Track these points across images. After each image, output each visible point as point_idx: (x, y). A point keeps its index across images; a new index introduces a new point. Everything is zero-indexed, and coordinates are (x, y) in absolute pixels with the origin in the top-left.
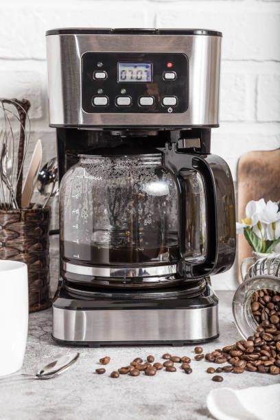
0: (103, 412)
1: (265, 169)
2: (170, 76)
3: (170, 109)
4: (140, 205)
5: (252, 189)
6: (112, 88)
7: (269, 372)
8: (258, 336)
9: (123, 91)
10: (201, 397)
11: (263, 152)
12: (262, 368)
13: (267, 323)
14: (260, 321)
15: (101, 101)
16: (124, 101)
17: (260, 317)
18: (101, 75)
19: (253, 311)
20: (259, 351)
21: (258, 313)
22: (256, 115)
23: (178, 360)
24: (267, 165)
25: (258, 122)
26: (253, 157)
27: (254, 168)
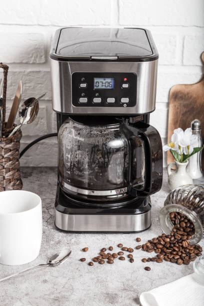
0: (85, 300)
1: (187, 96)
2: (125, 86)
3: (125, 105)
4: (106, 156)
5: (178, 108)
6: (91, 92)
7: (177, 263)
8: (172, 234)
9: (97, 94)
10: (137, 286)
11: (185, 85)
12: (173, 260)
13: (178, 226)
14: (175, 224)
15: (83, 100)
16: (97, 100)
17: (175, 221)
18: (83, 85)
19: (171, 218)
20: (172, 247)
21: (174, 219)
22: (182, 62)
23: (126, 249)
24: (188, 94)
25: (183, 65)
26: (179, 88)
27: (180, 95)
